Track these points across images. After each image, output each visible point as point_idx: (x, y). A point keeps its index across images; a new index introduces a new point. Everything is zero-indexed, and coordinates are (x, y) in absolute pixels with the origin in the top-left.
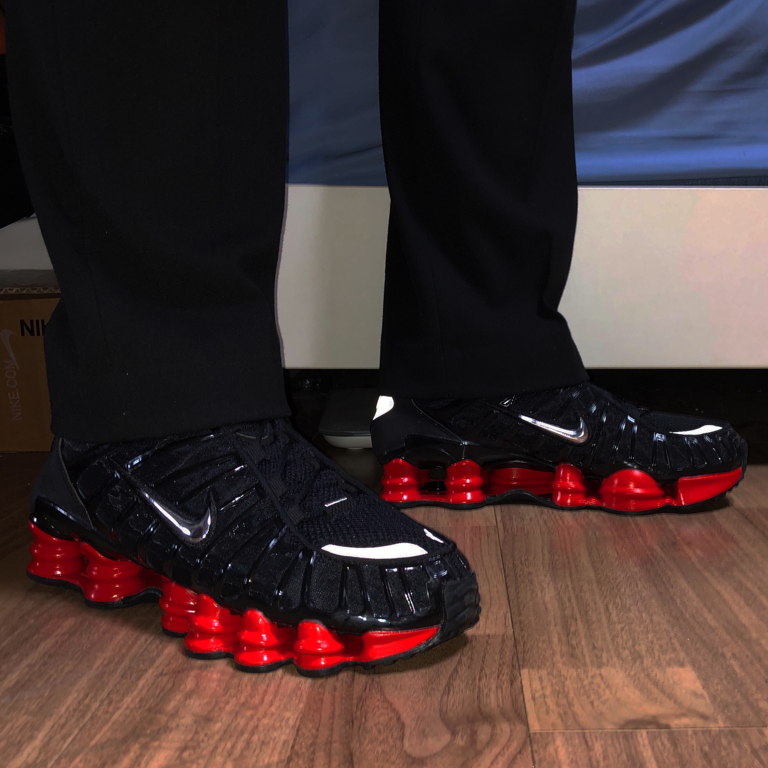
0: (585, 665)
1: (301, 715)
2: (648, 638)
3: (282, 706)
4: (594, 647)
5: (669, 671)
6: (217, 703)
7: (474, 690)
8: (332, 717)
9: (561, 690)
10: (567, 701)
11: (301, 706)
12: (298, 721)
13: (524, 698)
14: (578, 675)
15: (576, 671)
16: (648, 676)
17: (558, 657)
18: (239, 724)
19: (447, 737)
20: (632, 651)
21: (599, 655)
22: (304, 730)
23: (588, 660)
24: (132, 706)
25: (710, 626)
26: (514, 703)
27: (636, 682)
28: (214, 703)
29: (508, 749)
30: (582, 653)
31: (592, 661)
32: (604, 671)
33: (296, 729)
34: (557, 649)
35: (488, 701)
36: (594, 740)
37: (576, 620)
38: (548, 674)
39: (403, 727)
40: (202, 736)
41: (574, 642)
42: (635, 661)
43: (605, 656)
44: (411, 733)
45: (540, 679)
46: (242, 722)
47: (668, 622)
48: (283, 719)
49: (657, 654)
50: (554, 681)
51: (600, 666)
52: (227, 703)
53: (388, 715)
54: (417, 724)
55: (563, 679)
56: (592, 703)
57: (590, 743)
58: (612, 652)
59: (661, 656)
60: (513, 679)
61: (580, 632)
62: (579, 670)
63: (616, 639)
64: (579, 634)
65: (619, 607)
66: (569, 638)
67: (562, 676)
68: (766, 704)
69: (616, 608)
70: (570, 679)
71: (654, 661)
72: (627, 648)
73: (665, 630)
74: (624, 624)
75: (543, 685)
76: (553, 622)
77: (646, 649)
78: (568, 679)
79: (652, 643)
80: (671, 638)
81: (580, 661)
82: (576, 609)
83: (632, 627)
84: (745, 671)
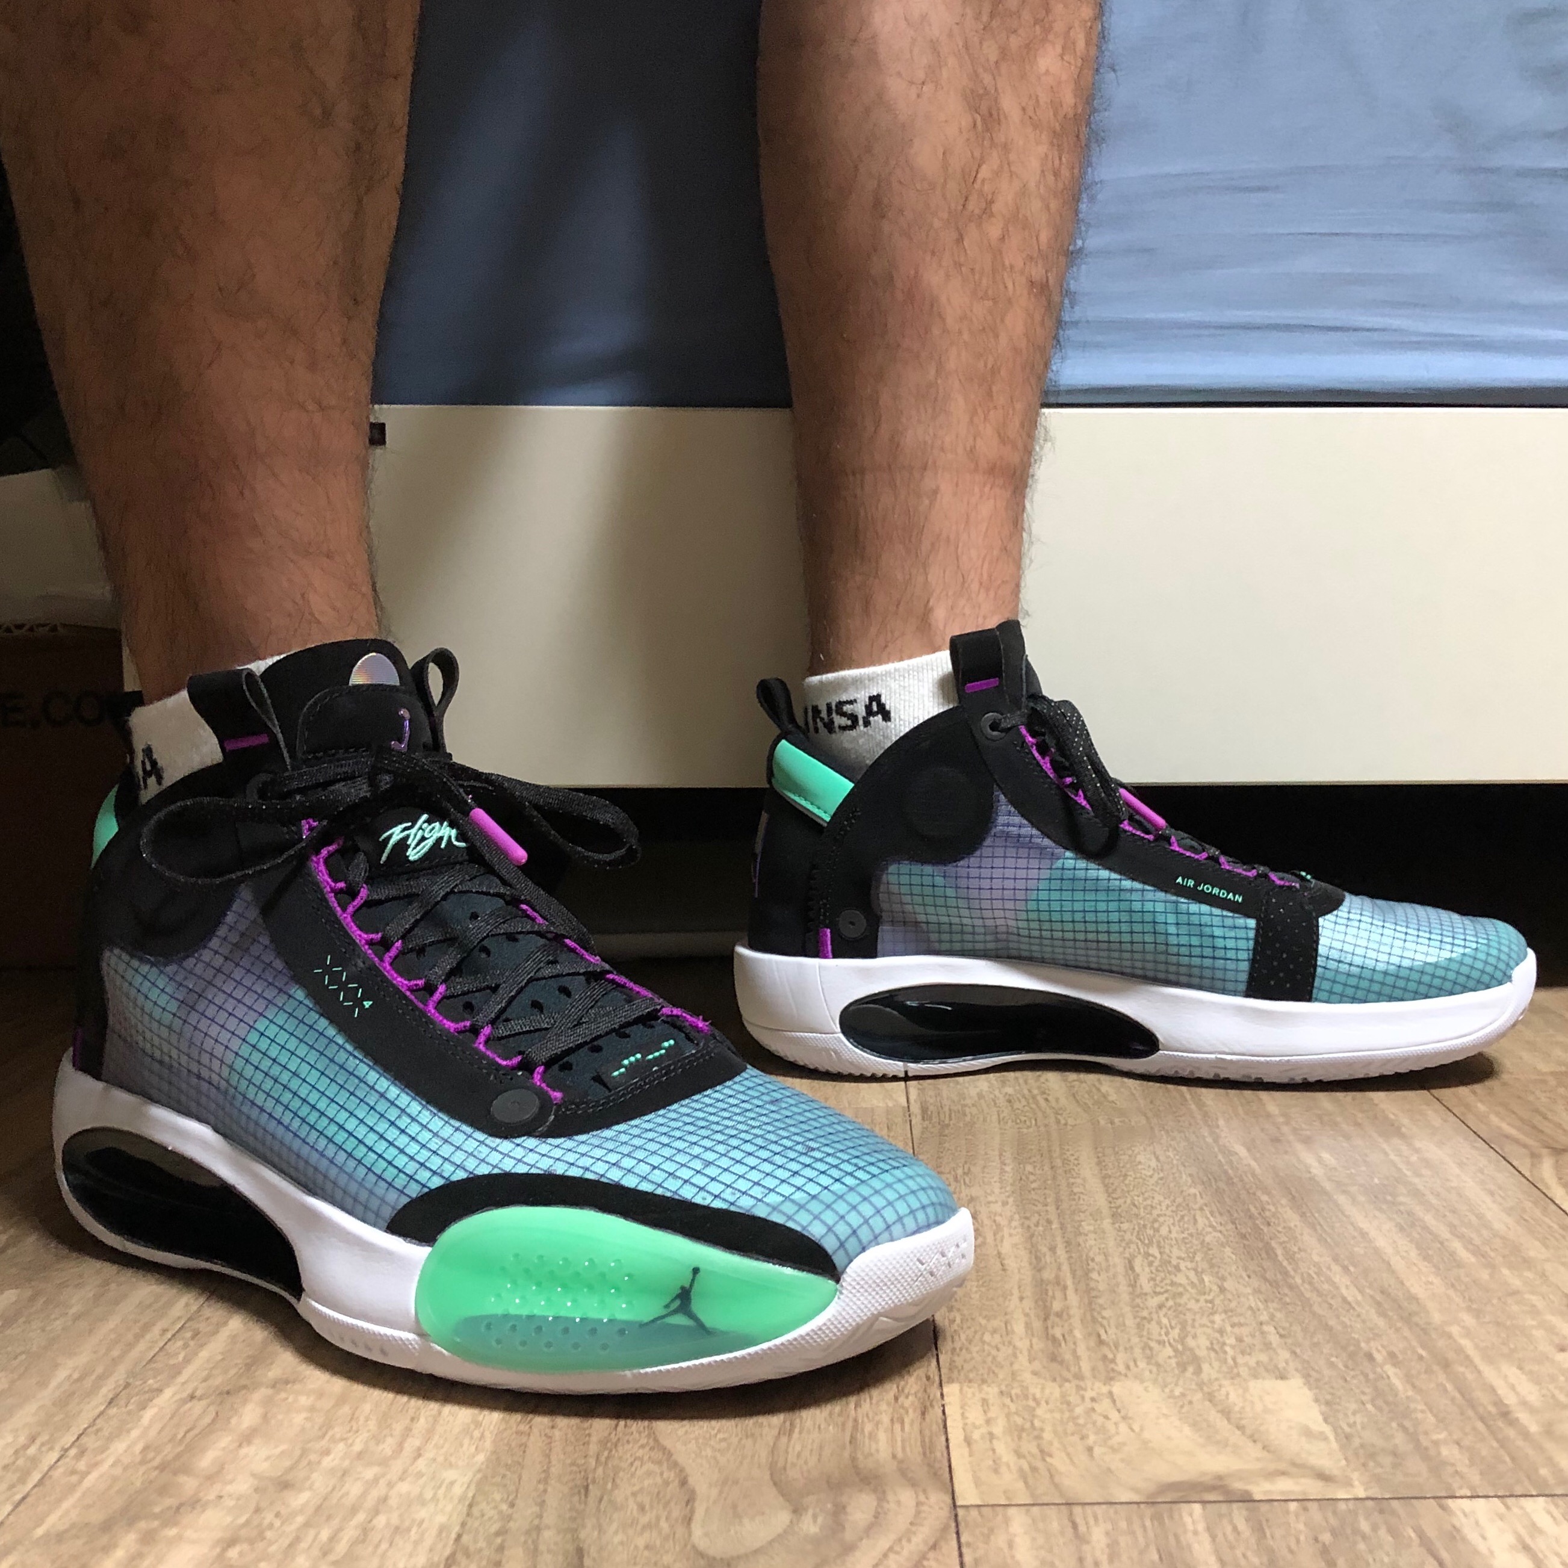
0: (1079, 1377)
1: (479, 1476)
2: (1213, 1322)
3: (441, 1459)
4: (1101, 1342)
5: (1255, 1386)
6: (304, 1452)
7: (844, 1424)
8: (545, 1478)
9: (1028, 1425)
10: (1039, 1446)
11: (481, 1458)
12: (473, 1487)
13: (947, 1440)
14: (1063, 1396)
15: (1060, 1386)
16: (1211, 1398)
17: (1023, 1359)
18: (347, 1494)
19: (782, 1518)
20: (1180, 1347)
21: (1110, 1356)
22: (483, 1506)
23: (1086, 1366)
24: (126, 1460)
25: (1344, 1300)
26: (927, 1449)
27: (1184, 1410)
28: (298, 1452)
29: (909, 1541)
30: (1074, 1352)
31: (1093, 1369)
32: (1117, 1388)
33: (467, 1503)
34: (1023, 1344)
35: (874, 1446)
36: (1092, 1521)
37: (1065, 1288)
38: (1002, 1392)
39: (691, 1499)
40: (269, 1517)
41: (1057, 1332)
42: (1183, 1367)
43: (1121, 1358)
44: (707, 1510)
45: (985, 1402)
46: (354, 1489)
47: (1257, 1291)
48: (442, 1483)
49: (1230, 1352)
50: (1012, 1408)
51: (1110, 1377)
52: (327, 1452)
53: (662, 1474)
54: (721, 1492)
55: (1032, 1403)
56: (1090, 1450)
57: (1082, 1528)
58: (1138, 1351)
59: (1241, 1360)
60: (928, 1404)
61: (1072, 1312)
62: (1067, 1384)
63: (1147, 1326)
64: (1069, 1316)
65: (1156, 1263)
66: (1049, 1323)
67: (1031, 1397)
68: (1455, 1450)
69: (1150, 1264)
70: (1047, 1403)
71: (1225, 1369)
72: (1170, 1343)
73: (1250, 1308)
74: (1166, 1295)
75: (990, 1415)
76: (1016, 1292)
77: (1208, 1344)
78: (1043, 1403)
79: (1221, 1332)
80: (1261, 1324)
81: (1068, 1370)
82: (1065, 1267)
83: (1182, 1301)
84: (1414, 1386)
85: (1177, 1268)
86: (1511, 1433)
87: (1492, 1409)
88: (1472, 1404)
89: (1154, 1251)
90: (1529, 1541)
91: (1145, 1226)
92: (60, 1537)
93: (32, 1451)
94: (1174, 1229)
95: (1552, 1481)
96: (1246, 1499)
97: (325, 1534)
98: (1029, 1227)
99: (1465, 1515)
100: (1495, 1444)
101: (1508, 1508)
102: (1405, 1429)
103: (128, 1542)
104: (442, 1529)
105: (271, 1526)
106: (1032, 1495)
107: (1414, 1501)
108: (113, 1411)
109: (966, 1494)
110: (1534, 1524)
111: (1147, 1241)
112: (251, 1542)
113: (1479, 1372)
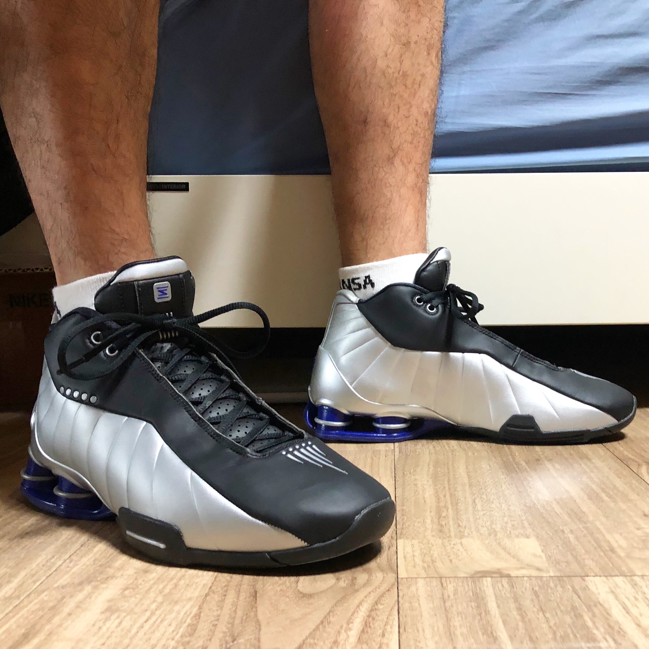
0: (450, 537)
2: (504, 520)
4: (459, 526)
5: (517, 541)
9: (428, 552)
10: (432, 559)
13: (397, 558)
14: (443, 543)
15: (442, 540)
16: (499, 544)
17: (429, 531)
19: (332, 581)
20: (490, 528)
21: (462, 530)
23: (452, 534)
24: (88, 564)
25: (555, 513)
26: (389, 560)
27: (489, 548)
29: (379, 588)
30: (449, 529)
31: (456, 535)
32: (464, 541)
34: (429, 527)
36: (448, 583)
37: (448, 508)
38: (419, 542)
40: (140, 581)
41: (443, 523)
42: (490, 535)
43: (466, 531)
45: (413, 545)
49: (509, 529)
50: (423, 547)
51: (461, 537)
56: (451, 561)
57: (445, 585)
58: (473, 529)
59: (512, 531)
60: (391, 546)
61: (449, 516)
62: (445, 540)
63: (478, 521)
64: (448, 518)
65: (484, 500)
66: (440, 520)
67: (430, 544)
68: (591, 562)
69: (482, 501)
70: (436, 545)
71: (506, 534)
72: (486, 527)
73: (519, 515)
74: (487, 511)
75: (414, 549)
76: (429, 510)
77: (501, 527)
78: (435, 546)
79: (506, 523)
80: (522, 520)
81: (446, 535)
82: (449, 502)
83: (492, 513)
84: (578, 541)
85: (493, 502)
86: (613, 556)
87: (607, 548)
88: (600, 546)
89: (484, 496)
90: (614, 590)
91: (482, 489)
92: (63, 587)
93: (53, 560)
94: (492, 490)
95: (626, 571)
96: (509, 576)
97: (161, 586)
98: (437, 489)
99: (591, 582)
100: (606, 559)
101: (607, 579)
102: (572, 554)
103: (88, 589)
104: (204, 585)
105: (141, 584)
106: (427, 575)
107: (573, 578)
108: (82, 548)
109: (402, 574)
110: (617, 585)
111: (482, 493)
112: (134, 589)
113: (604, 536)
